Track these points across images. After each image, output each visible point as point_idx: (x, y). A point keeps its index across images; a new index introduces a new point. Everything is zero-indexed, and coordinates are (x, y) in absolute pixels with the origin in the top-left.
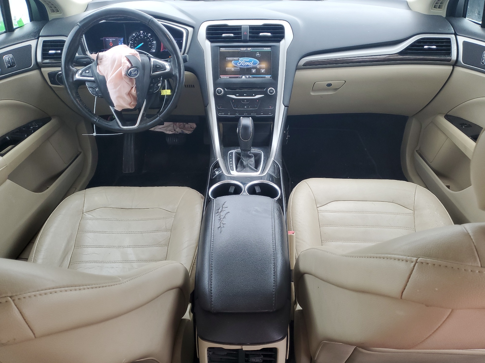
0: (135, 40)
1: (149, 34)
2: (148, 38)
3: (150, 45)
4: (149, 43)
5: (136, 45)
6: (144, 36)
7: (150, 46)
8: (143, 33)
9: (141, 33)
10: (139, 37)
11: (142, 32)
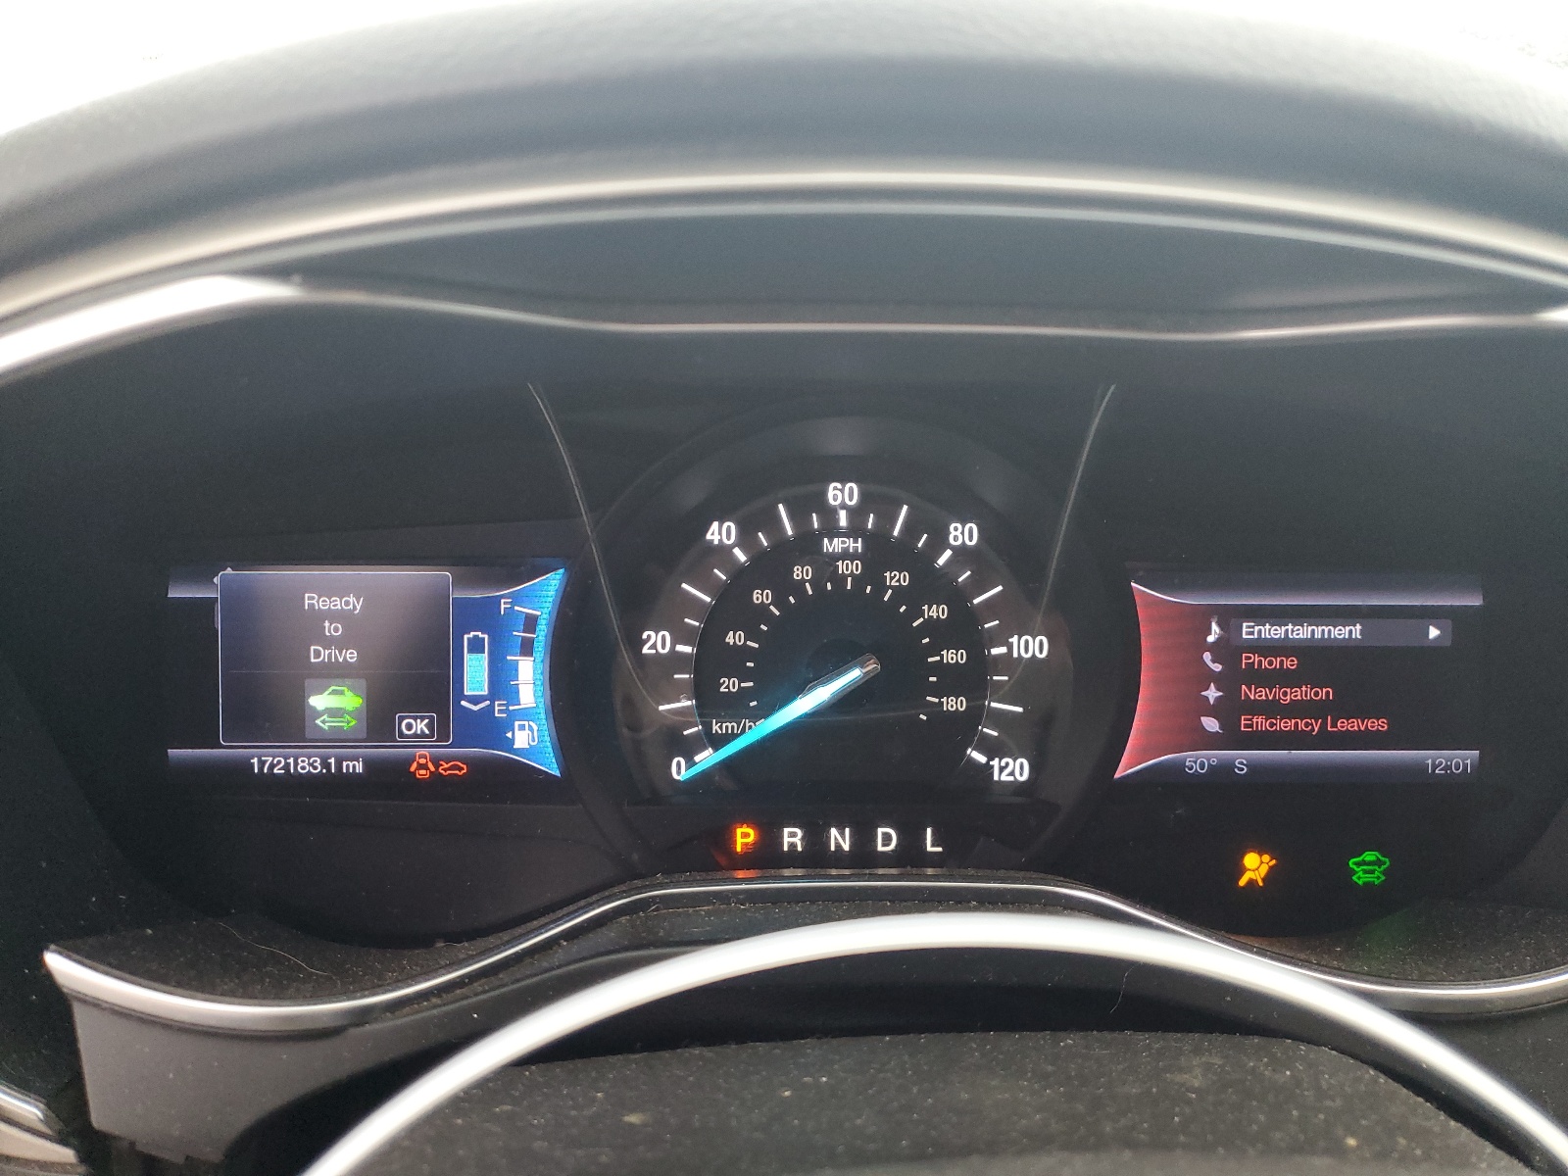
0: (732, 605)
1: (963, 534)
2: (929, 584)
3: (954, 680)
4: (950, 656)
5: (729, 685)
6: (880, 552)
7: (954, 704)
8: (857, 514)
9: (828, 514)
10: (801, 573)
11: (842, 495)
